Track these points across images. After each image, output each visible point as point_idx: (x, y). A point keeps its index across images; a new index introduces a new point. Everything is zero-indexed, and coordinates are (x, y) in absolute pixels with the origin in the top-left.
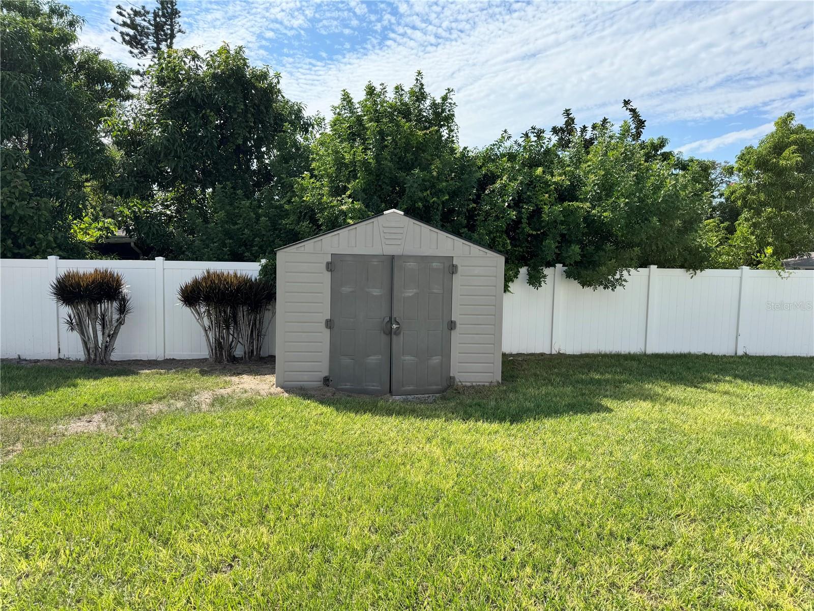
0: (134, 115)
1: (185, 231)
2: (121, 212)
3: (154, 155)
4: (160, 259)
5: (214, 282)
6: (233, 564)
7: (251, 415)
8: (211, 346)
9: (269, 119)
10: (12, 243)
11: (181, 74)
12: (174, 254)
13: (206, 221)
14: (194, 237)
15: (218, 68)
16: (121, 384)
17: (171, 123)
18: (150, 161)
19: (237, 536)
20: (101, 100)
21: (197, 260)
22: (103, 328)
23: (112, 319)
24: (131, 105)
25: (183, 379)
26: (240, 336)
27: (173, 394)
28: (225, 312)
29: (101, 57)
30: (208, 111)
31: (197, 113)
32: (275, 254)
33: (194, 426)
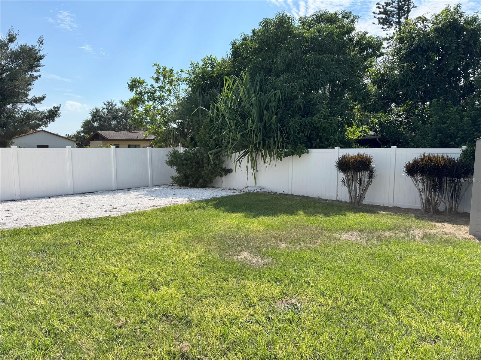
0: (384, 64)
1: (410, 130)
2: (373, 121)
3: (394, 87)
4: (394, 148)
5: (428, 161)
6: (436, 341)
7: (450, 250)
8: (423, 201)
9: (476, 49)
10: (319, 141)
11: (414, 33)
12: (402, 144)
13: (424, 123)
14: (415, 133)
15: (440, 24)
16: (369, 217)
17: (406, 65)
18: (392, 90)
19: (439, 324)
20: (366, 59)
21: (417, 147)
22: (360, 185)
23: (365, 181)
24: (383, 59)
25: (404, 220)
26: (443, 197)
27: (399, 228)
28: (434, 181)
29: (368, 35)
30: (431, 53)
31: (423, 55)
32: (475, 142)
33: (411, 249)
